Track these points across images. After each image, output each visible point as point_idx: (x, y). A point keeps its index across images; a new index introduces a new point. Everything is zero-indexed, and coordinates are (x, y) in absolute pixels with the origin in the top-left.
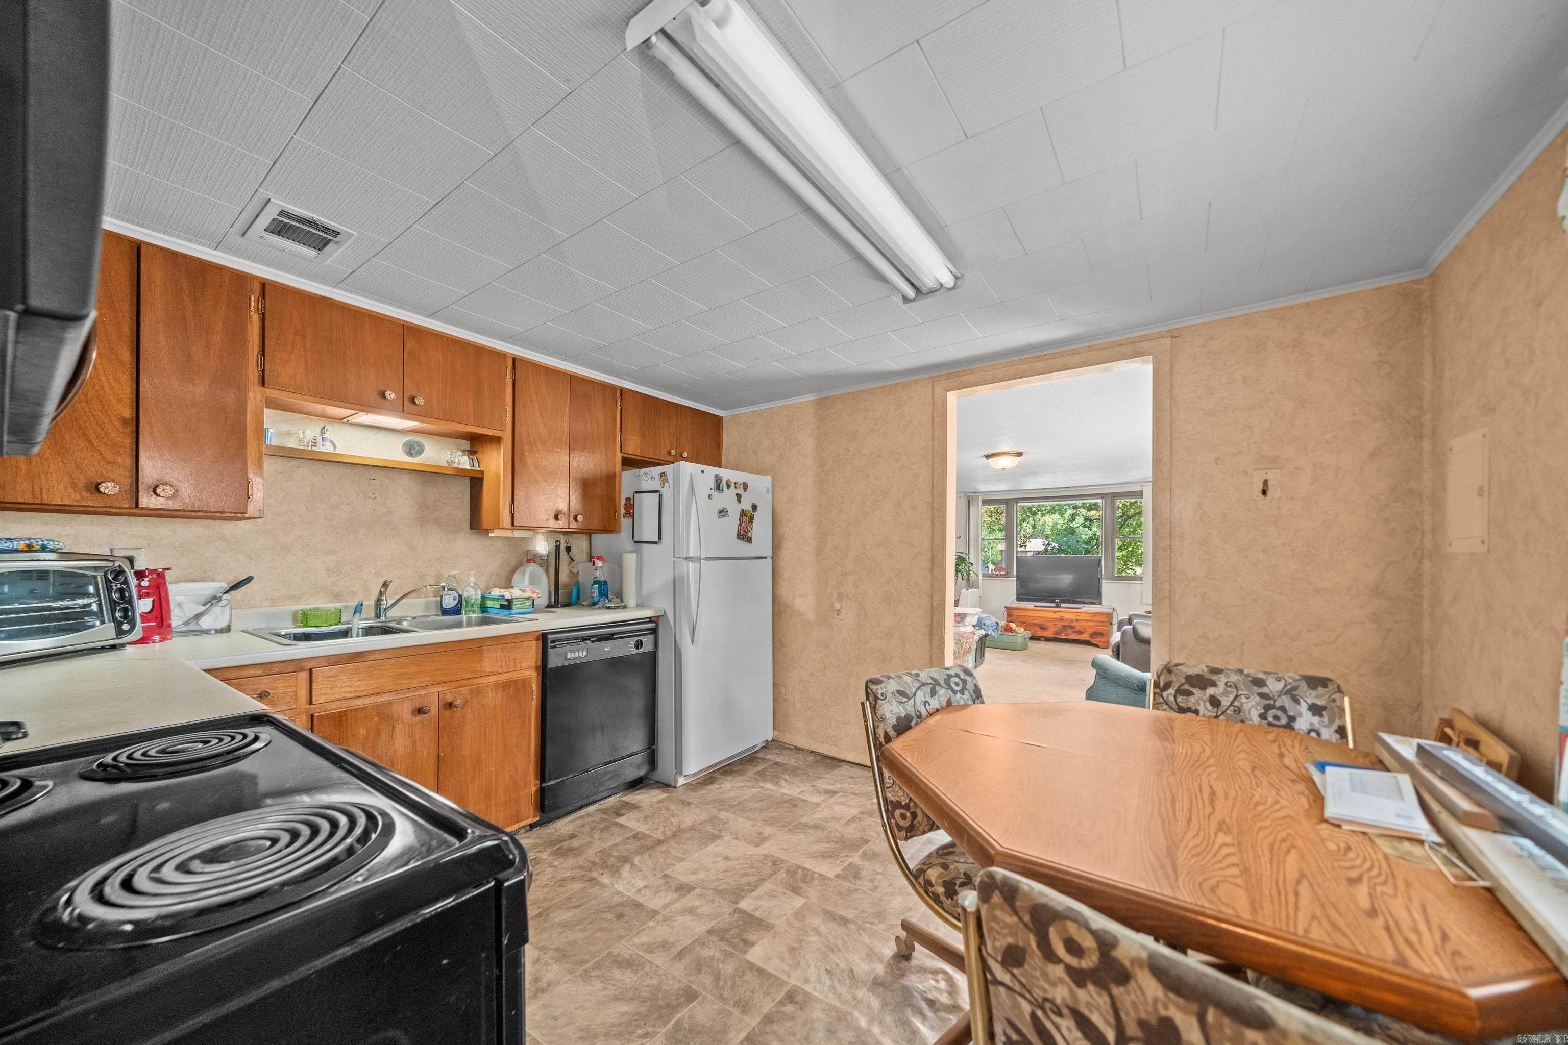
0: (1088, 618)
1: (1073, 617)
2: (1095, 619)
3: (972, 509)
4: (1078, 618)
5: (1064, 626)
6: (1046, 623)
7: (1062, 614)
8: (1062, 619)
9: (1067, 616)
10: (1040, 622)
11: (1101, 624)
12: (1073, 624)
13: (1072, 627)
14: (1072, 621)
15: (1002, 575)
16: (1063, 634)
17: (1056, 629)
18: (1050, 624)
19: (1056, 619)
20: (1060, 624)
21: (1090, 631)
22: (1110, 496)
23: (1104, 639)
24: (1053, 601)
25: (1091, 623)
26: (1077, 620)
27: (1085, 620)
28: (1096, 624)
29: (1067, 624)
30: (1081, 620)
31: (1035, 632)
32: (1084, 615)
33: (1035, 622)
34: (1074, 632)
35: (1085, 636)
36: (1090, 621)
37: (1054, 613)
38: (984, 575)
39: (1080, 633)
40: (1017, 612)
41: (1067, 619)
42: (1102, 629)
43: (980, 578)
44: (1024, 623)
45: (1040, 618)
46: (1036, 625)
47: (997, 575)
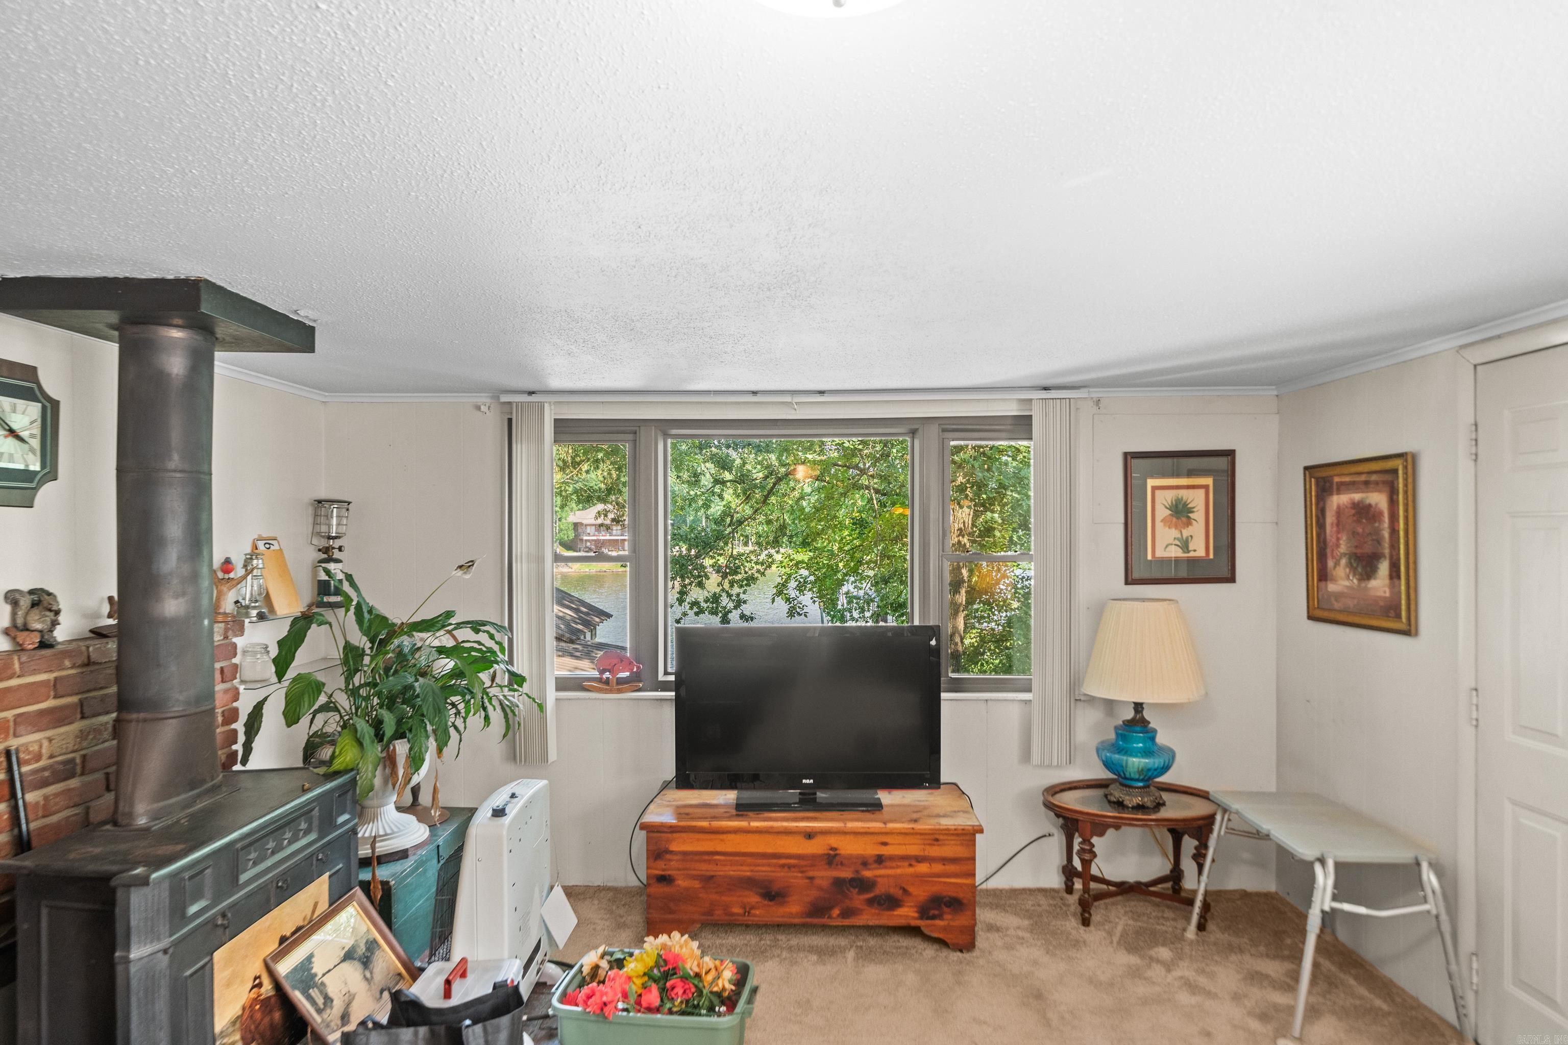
0: (913, 850)
1: (869, 849)
2: (935, 851)
3: (521, 451)
4: (885, 851)
5: (838, 883)
6: (782, 874)
7: (833, 841)
8: (832, 858)
9: (850, 848)
10: (763, 871)
11: (952, 868)
12: (867, 874)
13: (864, 885)
14: (865, 864)
15: (620, 682)
16: (836, 912)
17: (813, 894)
18: (796, 879)
19: (813, 860)
20: (824, 875)
21: (921, 893)
22: (934, 429)
23: (961, 921)
24: (794, 783)
25: (923, 868)
26: (880, 860)
27: (904, 858)
28: (938, 868)
29: (846, 874)
30: (891, 858)
31: (737, 910)
32: (899, 839)
33: (746, 872)
34: (870, 902)
35: (907, 913)
36: (919, 859)
37: (810, 835)
38: (563, 685)
39: (891, 902)
40: (679, 845)
41: (850, 857)
42: (951, 885)
43: (551, 695)
44: (708, 880)
45: (764, 856)
46: (749, 883)
47: (607, 682)
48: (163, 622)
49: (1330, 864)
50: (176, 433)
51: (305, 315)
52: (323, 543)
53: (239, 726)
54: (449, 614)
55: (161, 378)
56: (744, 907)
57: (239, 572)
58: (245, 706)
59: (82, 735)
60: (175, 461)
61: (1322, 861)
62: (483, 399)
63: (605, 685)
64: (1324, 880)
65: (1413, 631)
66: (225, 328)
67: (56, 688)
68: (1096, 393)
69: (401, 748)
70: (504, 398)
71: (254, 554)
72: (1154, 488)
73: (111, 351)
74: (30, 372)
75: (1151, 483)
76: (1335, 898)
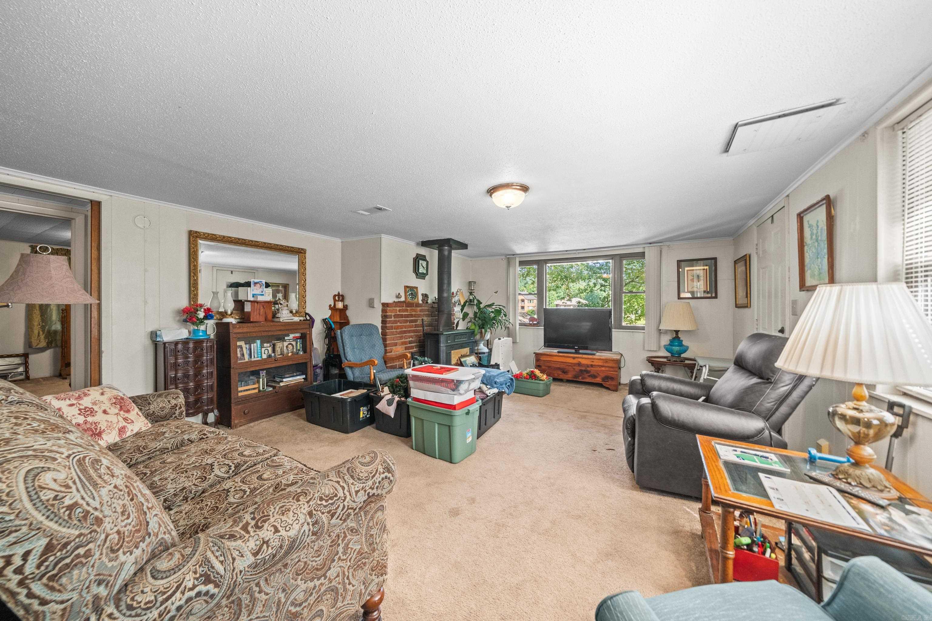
0: (600, 363)
1: (589, 362)
2: (606, 365)
3: (512, 268)
4: (593, 363)
5: (581, 370)
6: (567, 367)
7: (580, 360)
8: (579, 364)
9: (583, 362)
10: (562, 366)
11: (612, 369)
12: (588, 369)
13: (588, 372)
14: (588, 367)
15: (534, 324)
16: (580, 378)
17: (574, 373)
18: (571, 368)
19: (575, 364)
20: (577, 368)
21: (603, 375)
22: (618, 256)
23: (614, 383)
24: (573, 348)
25: (603, 369)
26: (592, 366)
27: (598, 366)
28: (607, 369)
29: (583, 368)
30: (595, 365)
31: (556, 375)
32: (597, 361)
33: (558, 366)
34: (589, 376)
35: (598, 380)
36: (602, 366)
37: (574, 358)
38: (521, 325)
39: (595, 377)
40: (543, 358)
41: (584, 364)
42: (612, 373)
43: (518, 327)
44: (549, 367)
45: (562, 362)
46: (559, 369)
47: (531, 324)
48: (445, 297)
49: (707, 366)
50: (446, 264)
51: (466, 242)
52: (470, 291)
53: (455, 325)
54: (494, 303)
55: (444, 255)
56: (558, 374)
57: (455, 295)
58: (456, 322)
59: (432, 319)
60: (446, 270)
61: (705, 366)
62: (503, 257)
63: (530, 325)
64: (705, 371)
65: (749, 306)
66: (454, 246)
67: (428, 310)
68: (668, 243)
69: (483, 330)
70: (508, 257)
71: (458, 291)
72: (687, 270)
73: (436, 252)
74: (425, 256)
75: (686, 269)
76: (708, 375)
